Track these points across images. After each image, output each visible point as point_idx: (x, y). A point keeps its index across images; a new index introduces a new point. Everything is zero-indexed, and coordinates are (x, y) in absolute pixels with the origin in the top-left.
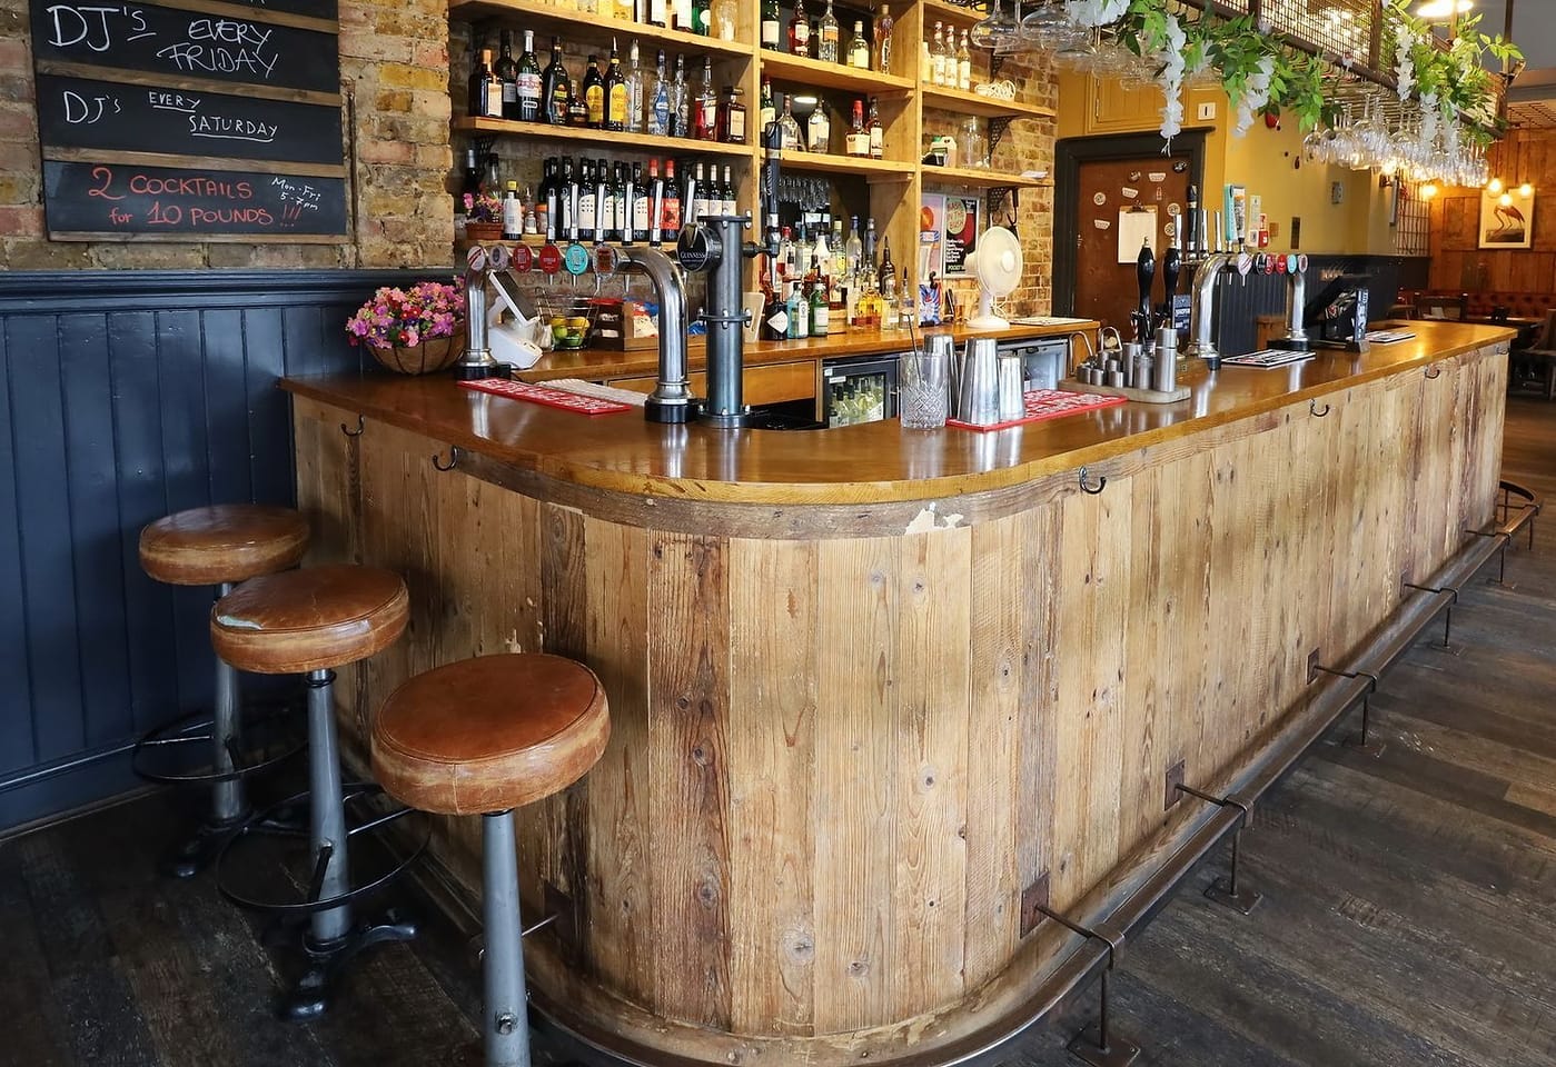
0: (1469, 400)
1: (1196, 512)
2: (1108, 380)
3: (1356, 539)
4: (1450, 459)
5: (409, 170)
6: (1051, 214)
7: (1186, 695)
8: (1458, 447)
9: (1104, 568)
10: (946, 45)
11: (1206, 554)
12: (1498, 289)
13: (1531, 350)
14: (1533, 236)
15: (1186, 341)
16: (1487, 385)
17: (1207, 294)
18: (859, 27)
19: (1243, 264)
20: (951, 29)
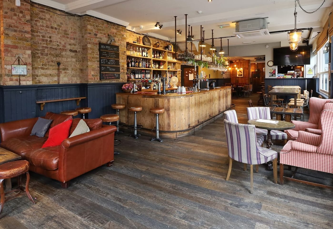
0: (226, 94)
1: (199, 100)
2: (191, 90)
3: (213, 105)
4: (224, 100)
5: (124, 72)
6: (181, 74)
7: (199, 114)
8: (225, 98)
9: (192, 103)
10: (169, 55)
11: (200, 103)
12: (240, 83)
13: (242, 91)
14: (243, 75)
15: (197, 87)
16: (228, 92)
17: (199, 83)
18: (161, 54)
19: (202, 80)
20: (170, 54)
